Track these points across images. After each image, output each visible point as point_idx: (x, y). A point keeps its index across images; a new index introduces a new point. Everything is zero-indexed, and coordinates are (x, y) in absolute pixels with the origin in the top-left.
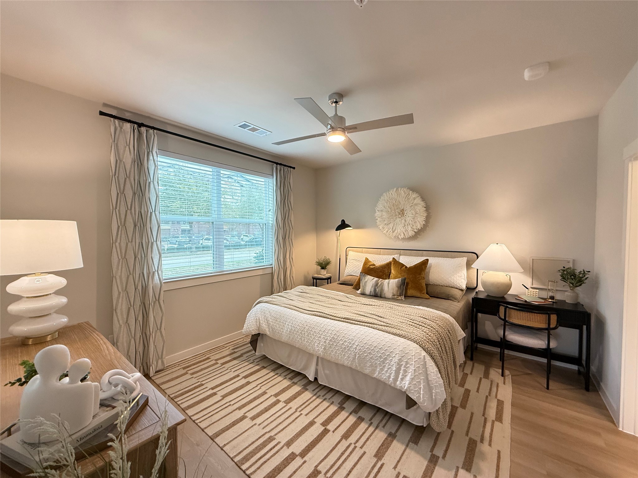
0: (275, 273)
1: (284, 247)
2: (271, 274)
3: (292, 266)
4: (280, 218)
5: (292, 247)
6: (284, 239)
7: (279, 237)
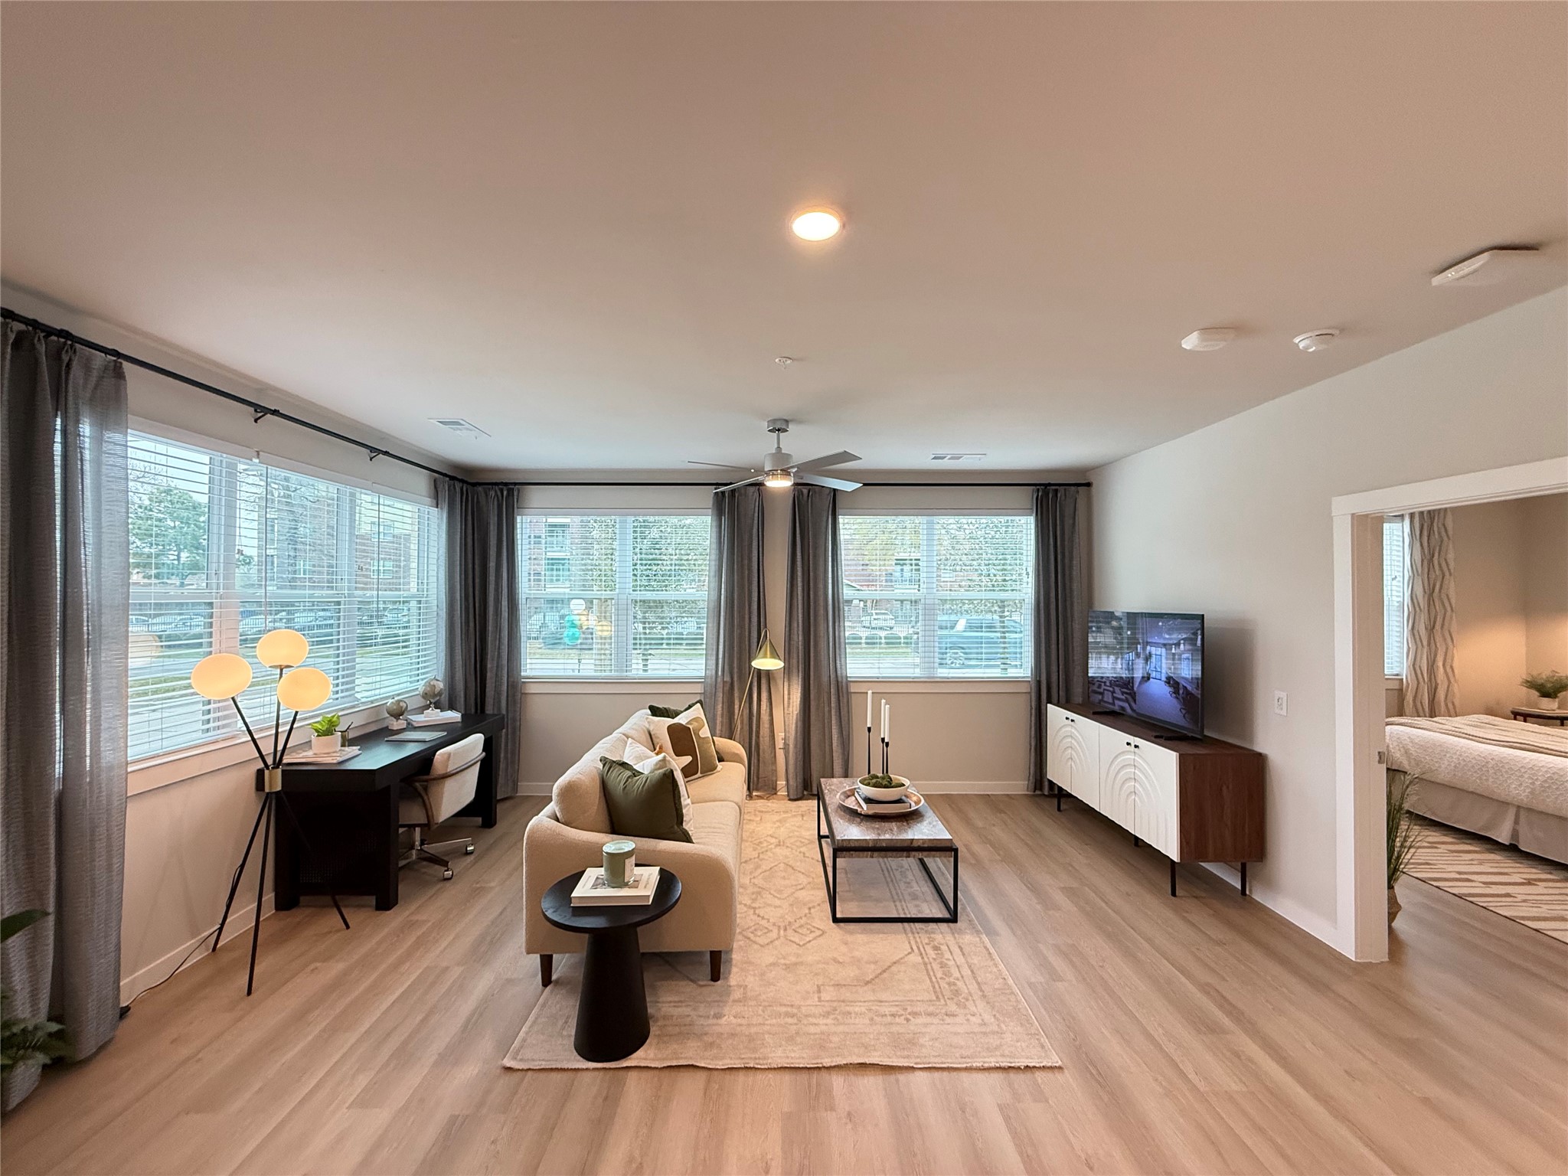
0: (1407, 690)
1: (1429, 644)
2: (1396, 693)
3: (1452, 680)
4: (1419, 591)
5: (1450, 643)
6: (1431, 629)
7: (1416, 624)
